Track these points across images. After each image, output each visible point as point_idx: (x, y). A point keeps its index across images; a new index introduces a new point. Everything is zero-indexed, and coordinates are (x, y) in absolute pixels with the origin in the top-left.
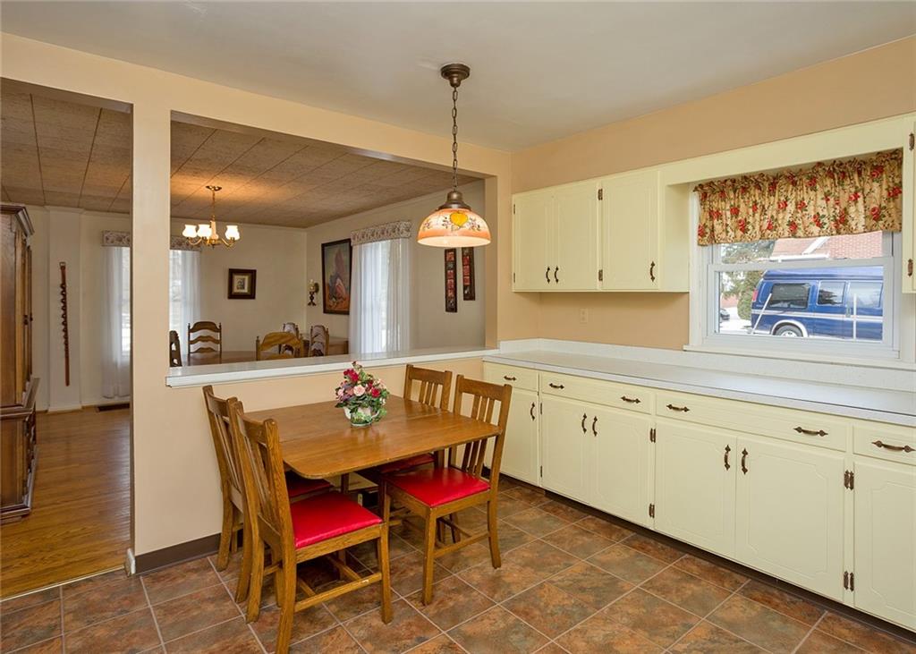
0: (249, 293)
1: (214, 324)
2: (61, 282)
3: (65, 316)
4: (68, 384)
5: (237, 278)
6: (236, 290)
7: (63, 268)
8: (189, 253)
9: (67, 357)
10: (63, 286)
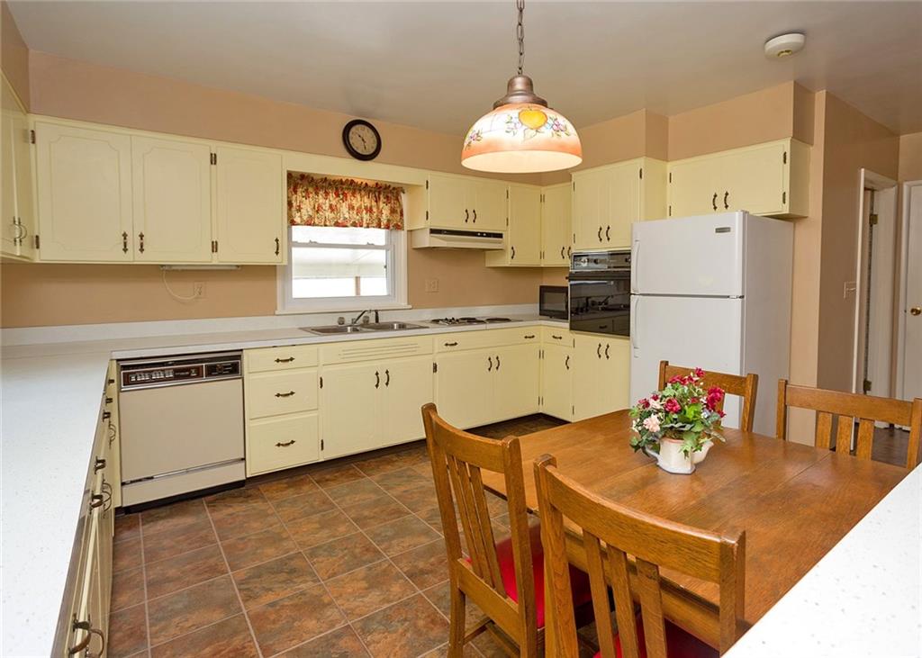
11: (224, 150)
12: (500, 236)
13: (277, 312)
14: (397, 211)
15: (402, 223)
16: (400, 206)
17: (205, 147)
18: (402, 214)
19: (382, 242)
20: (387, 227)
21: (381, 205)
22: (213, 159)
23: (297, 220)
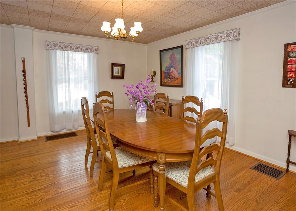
0: (121, 76)
1: (110, 93)
2: (23, 69)
3: (25, 88)
4: (29, 126)
5: (115, 68)
6: (115, 74)
7: (23, 61)
8: (91, 54)
9: (28, 111)
10: (24, 71)
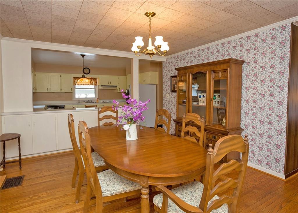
11: (62, 75)
12: (116, 86)
13: (73, 100)
14: (96, 82)
15: (97, 84)
16: (97, 81)
17: (59, 75)
18: (97, 83)
19: (94, 88)
20: (94, 85)
21: (93, 81)
22: (61, 76)
23: (76, 84)
